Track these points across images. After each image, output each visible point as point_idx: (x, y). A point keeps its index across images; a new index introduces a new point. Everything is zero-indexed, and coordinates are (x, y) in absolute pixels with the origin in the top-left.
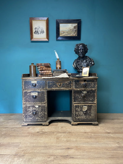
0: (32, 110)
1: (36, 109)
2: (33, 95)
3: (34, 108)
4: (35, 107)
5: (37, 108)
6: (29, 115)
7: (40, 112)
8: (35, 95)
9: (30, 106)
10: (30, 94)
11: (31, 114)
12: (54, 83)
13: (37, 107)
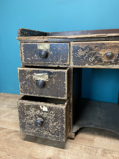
0: (35, 116)
1: (42, 113)
2: (39, 79)
3: (39, 111)
4: (41, 110)
5: (44, 112)
6: (28, 124)
7: (53, 123)
8: (42, 79)
9: (30, 106)
10: (32, 77)
11: (33, 123)
12: (91, 49)
13: (45, 109)
